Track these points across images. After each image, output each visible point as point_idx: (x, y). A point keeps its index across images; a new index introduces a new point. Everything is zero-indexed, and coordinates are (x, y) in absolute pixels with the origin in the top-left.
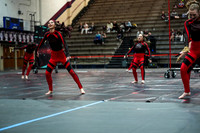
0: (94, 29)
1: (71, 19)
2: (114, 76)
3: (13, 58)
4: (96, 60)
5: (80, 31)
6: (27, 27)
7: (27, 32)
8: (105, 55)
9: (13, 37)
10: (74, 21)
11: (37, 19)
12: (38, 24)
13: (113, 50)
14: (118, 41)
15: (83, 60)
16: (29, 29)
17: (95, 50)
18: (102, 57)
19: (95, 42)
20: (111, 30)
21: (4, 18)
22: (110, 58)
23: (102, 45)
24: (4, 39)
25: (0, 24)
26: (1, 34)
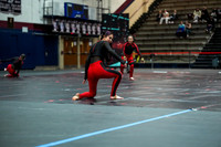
0: (176, 19)
1: (148, 5)
3: (75, 54)
4: (178, 57)
6: (93, 16)
7: (93, 22)
8: (189, 51)
9: (75, 28)
10: (151, 8)
11: (105, 6)
12: (106, 12)
13: (201, 45)
15: (162, 58)
16: (95, 18)
17: (177, 45)
18: (187, 54)
19: (178, 35)
21: (66, 4)
22: (196, 55)
23: (186, 39)
24: (65, 30)
25: (60, 11)
26: (61, 24)
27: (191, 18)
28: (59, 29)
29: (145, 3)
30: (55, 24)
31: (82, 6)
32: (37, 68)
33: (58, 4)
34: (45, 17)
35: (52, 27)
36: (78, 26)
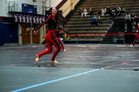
0: (91, 13)
1: (74, 5)
2: (107, 50)
3: (29, 35)
4: (93, 37)
5: (81, 14)
6: (40, 12)
7: (40, 16)
8: (99, 33)
9: (29, 19)
10: (76, 7)
11: (47, 6)
12: (48, 9)
13: (106, 29)
14: (110, 22)
15: (83, 37)
16: (41, 13)
17: (92, 30)
18: (98, 35)
19: (92, 23)
20: (105, 14)
21: (23, 5)
22: (104, 35)
23: (97, 26)
24: (23, 20)
25: (20, 9)
26: (20, 17)
27: (100, 13)
28: (19, 20)
29: (72, 4)
30: (16, 17)
31: (33, 6)
32: (5, 44)
33: (17, 5)
34: (9, 12)
35: (14, 19)
36: (31, 18)
